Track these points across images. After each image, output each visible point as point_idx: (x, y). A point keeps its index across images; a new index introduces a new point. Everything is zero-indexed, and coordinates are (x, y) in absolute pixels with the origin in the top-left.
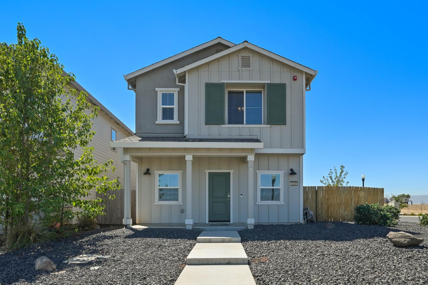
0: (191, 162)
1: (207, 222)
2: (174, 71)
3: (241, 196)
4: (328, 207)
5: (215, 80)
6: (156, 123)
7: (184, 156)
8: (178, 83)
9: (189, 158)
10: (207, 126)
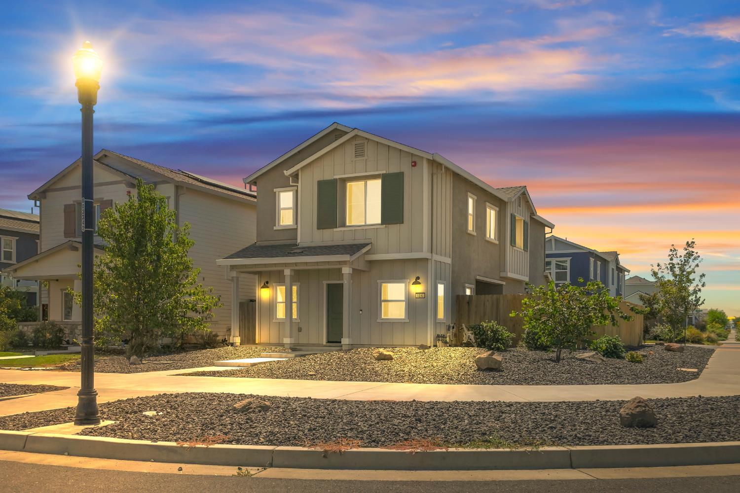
0: (289, 277)
1: (325, 343)
2: (285, 172)
3: (361, 312)
4: (514, 325)
5: (328, 176)
6: (274, 229)
7: (283, 271)
8: (292, 183)
9: (287, 272)
10: (319, 230)
